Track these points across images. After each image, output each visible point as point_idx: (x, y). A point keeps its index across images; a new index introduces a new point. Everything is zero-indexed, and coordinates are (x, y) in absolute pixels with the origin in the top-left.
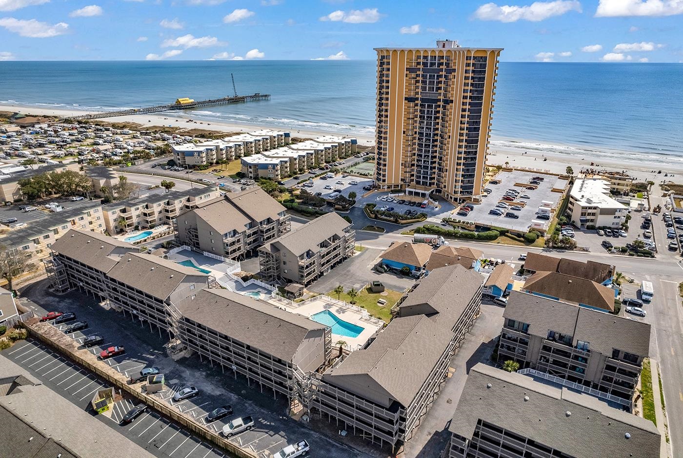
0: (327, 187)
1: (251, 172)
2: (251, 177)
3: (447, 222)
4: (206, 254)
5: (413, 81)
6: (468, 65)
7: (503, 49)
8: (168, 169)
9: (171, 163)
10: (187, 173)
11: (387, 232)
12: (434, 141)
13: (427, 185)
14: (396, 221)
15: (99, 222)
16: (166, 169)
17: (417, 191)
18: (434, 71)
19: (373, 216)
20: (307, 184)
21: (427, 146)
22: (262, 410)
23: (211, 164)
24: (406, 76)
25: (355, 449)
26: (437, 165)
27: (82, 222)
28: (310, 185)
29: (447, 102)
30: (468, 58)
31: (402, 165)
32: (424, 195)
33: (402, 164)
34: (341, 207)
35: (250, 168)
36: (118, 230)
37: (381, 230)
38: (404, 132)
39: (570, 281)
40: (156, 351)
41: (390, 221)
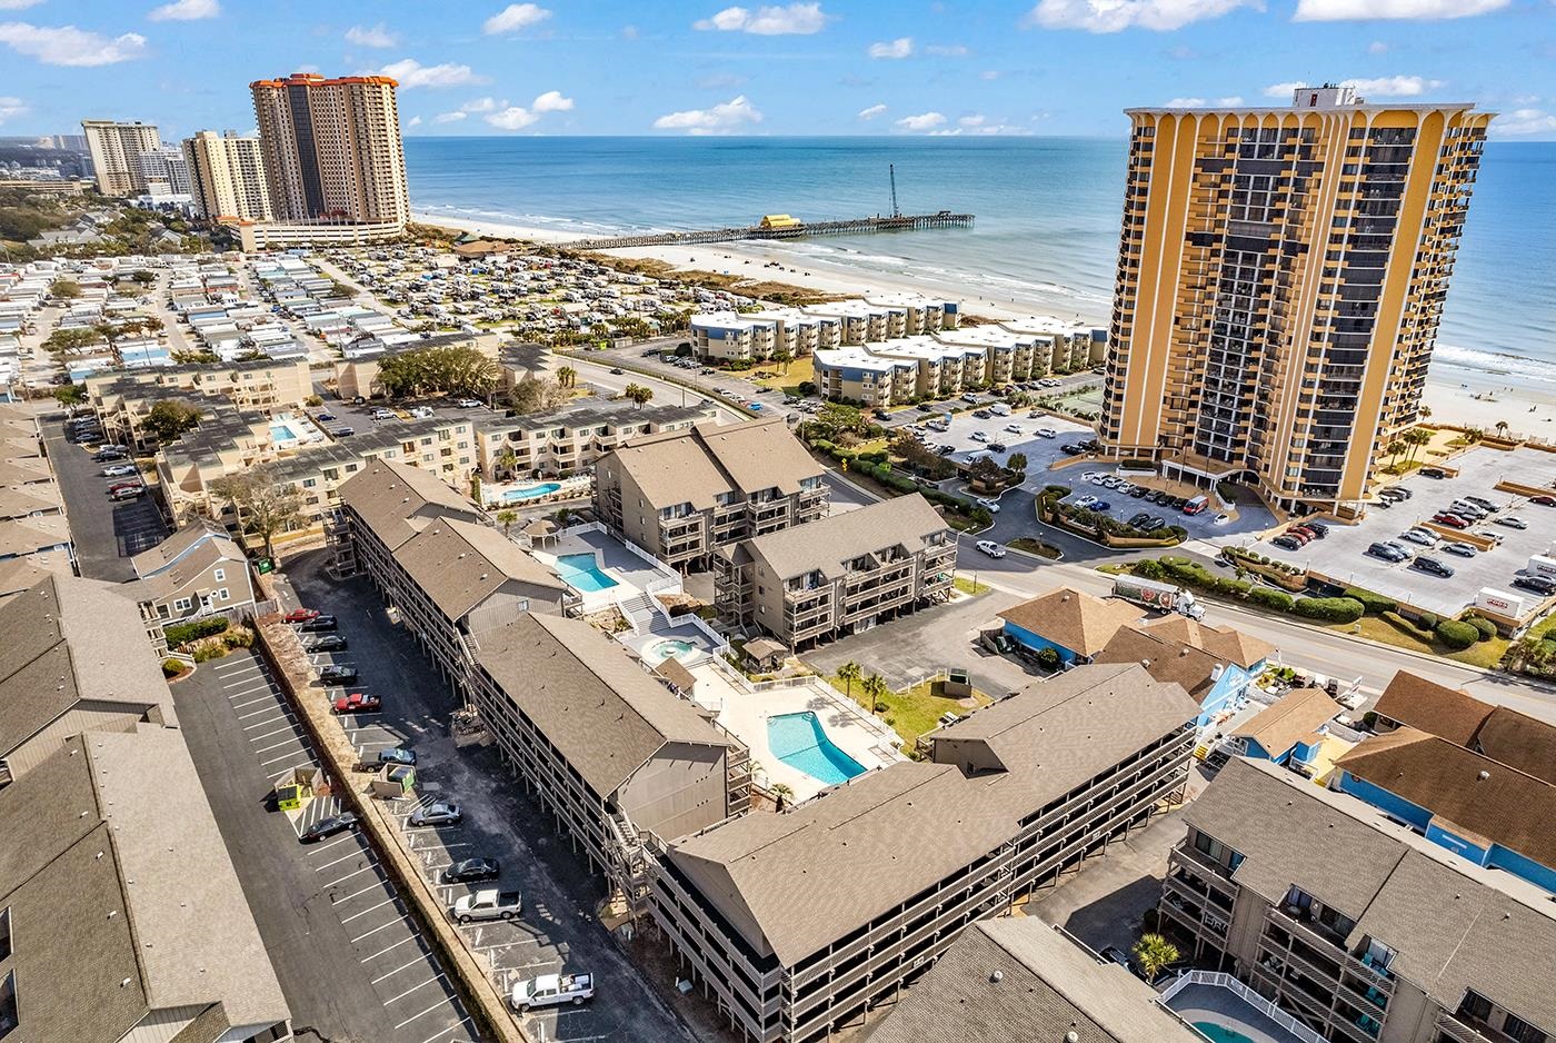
0: (977, 437)
2: (823, 396)
3: (1232, 557)
4: (629, 545)
5: (1212, 193)
6: (1352, 151)
9: (684, 350)
10: (704, 373)
11: (1065, 560)
12: (1252, 348)
13: (1222, 459)
15: (463, 453)
16: (667, 362)
17: (1191, 470)
18: (1269, 167)
19: (1049, 515)
20: (933, 425)
21: (1233, 359)
23: (760, 360)
24: (1194, 180)
26: (1252, 411)
27: (426, 450)
28: (940, 427)
29: (1295, 248)
30: (1357, 133)
31: (1164, 402)
33: (1165, 398)
34: (982, 485)
35: (827, 375)
36: (501, 473)
37: (1052, 552)
38: (1177, 321)
39: (1485, 774)
40: (433, 720)
41: (1086, 534)
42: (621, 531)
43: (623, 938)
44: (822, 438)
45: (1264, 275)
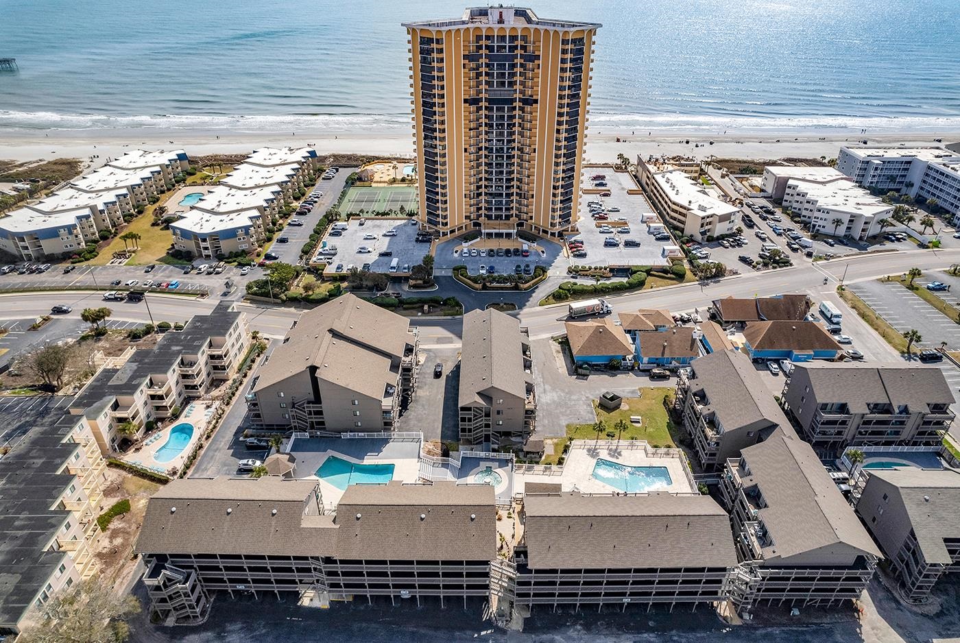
0: (362, 251)
1: (206, 248)
2: (208, 256)
3: (577, 272)
4: (346, 436)
5: (472, 74)
6: (564, 52)
7: (601, 26)
8: (11, 271)
10: (67, 272)
11: (521, 308)
12: (509, 157)
13: (501, 219)
14: (516, 287)
16: (5, 273)
17: (497, 231)
18: (506, 58)
19: (479, 286)
20: (326, 252)
21: (500, 165)
22: (698, 635)
23: (96, 242)
24: (464, 68)
25: (822, 623)
26: (515, 190)
27: (79, 463)
29: (527, 101)
30: (565, 42)
31: (465, 197)
32: (509, 235)
33: (465, 195)
34: (420, 282)
35: (204, 240)
37: (511, 306)
38: (466, 150)
39: (794, 327)
40: (483, 633)
41: (506, 288)
42: (324, 429)
43: (750, 622)
44: (285, 291)
45: (511, 117)
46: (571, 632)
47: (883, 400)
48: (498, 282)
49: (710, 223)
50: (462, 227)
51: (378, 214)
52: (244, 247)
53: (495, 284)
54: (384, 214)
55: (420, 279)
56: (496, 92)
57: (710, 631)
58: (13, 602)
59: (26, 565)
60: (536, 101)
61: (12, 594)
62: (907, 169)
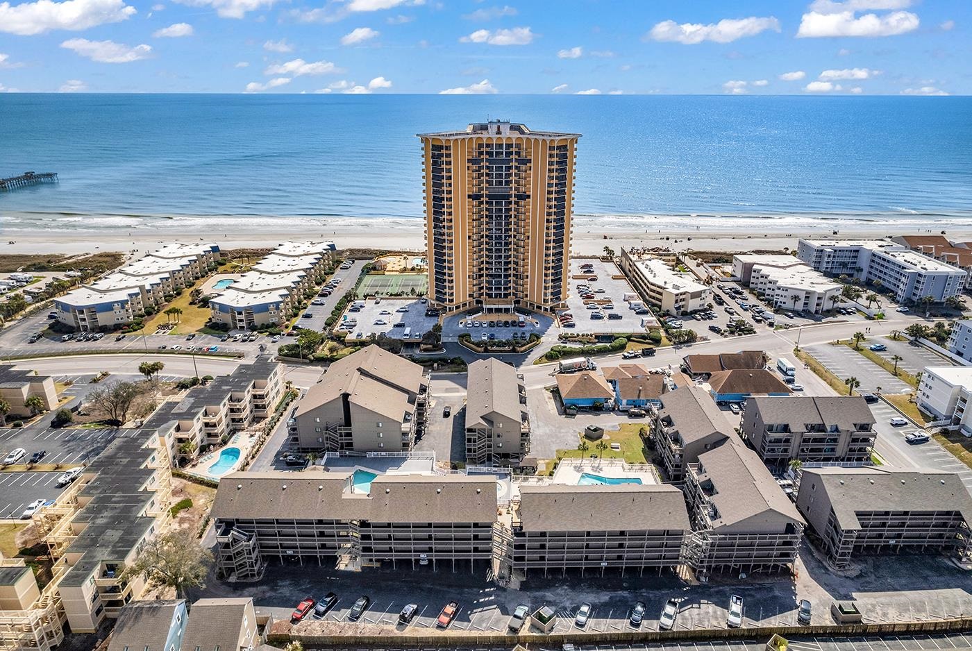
0: (379, 323)
1: (241, 321)
2: (242, 328)
3: (566, 338)
5: (475, 175)
6: (551, 156)
7: (581, 136)
12: (507, 244)
14: (514, 350)
17: (497, 307)
18: (503, 162)
19: (481, 349)
20: (347, 324)
21: (499, 250)
23: (142, 316)
24: (468, 169)
26: (512, 272)
29: (522, 197)
30: (551, 148)
32: (507, 310)
34: (431, 346)
35: (240, 313)
38: (469, 237)
39: (751, 375)
40: (486, 590)
41: (505, 351)
42: (352, 450)
43: (706, 583)
44: (312, 352)
45: (508, 210)
46: (559, 591)
47: (817, 421)
48: (498, 346)
49: (684, 300)
50: (466, 304)
51: (391, 295)
52: (275, 320)
53: (495, 348)
54: (397, 295)
55: (430, 344)
56: (495, 189)
57: (674, 590)
58: (120, 547)
59: (126, 525)
60: (529, 197)
61: (117, 542)
62: (856, 257)
